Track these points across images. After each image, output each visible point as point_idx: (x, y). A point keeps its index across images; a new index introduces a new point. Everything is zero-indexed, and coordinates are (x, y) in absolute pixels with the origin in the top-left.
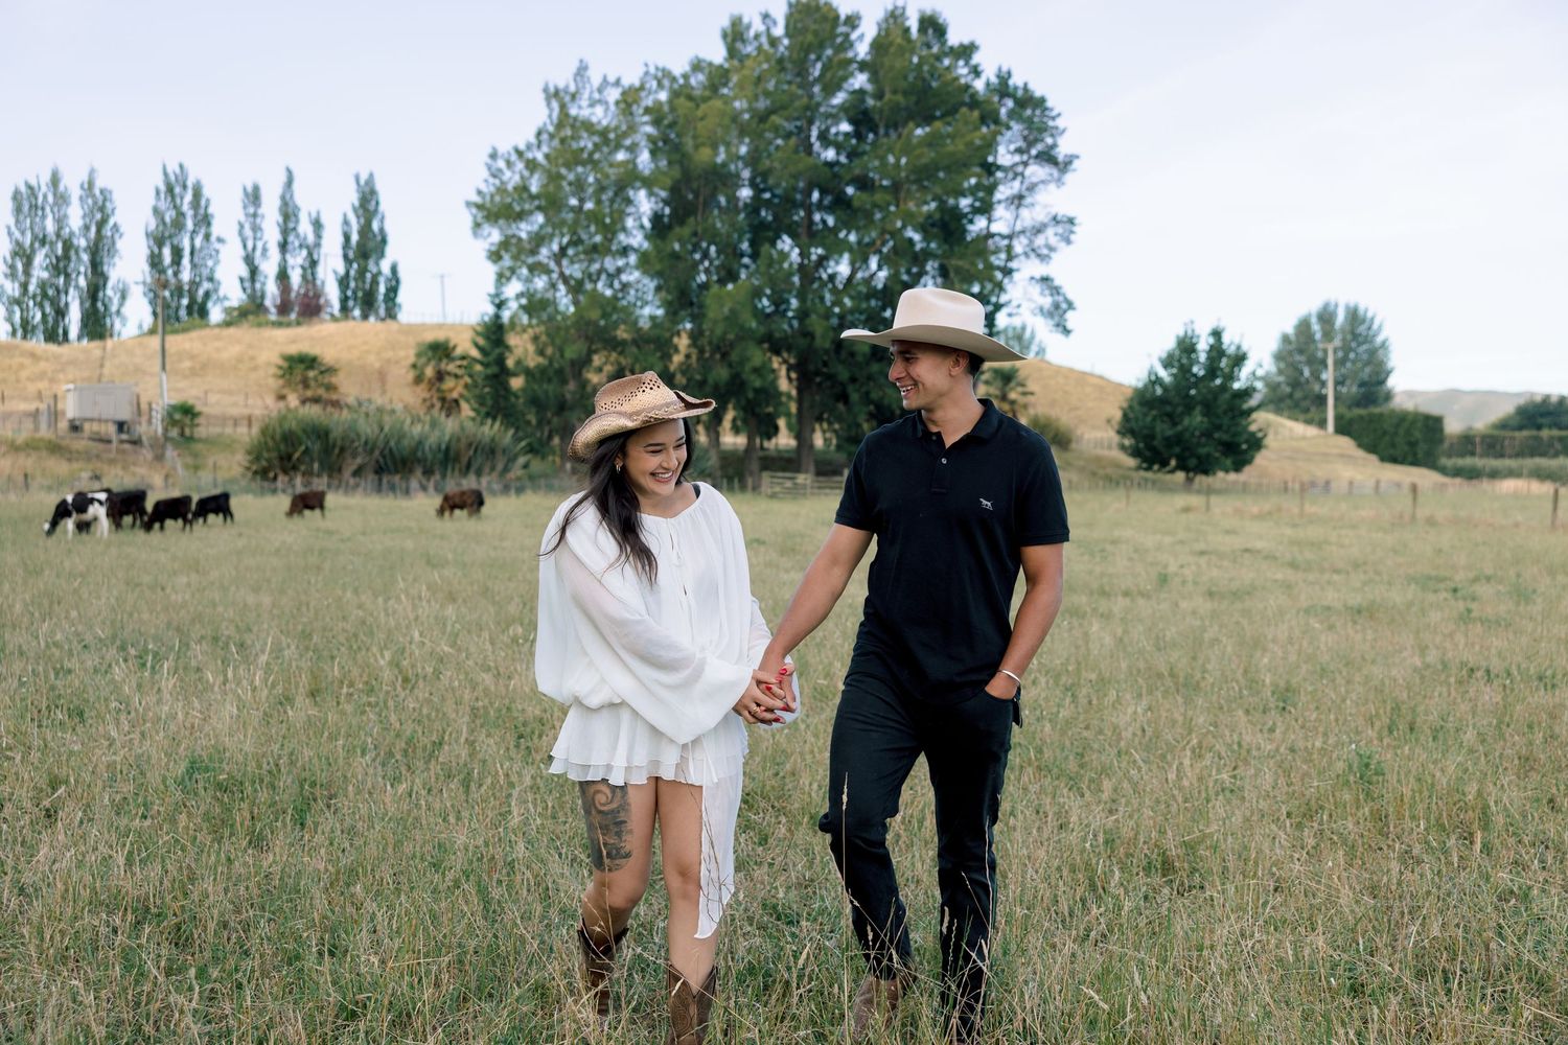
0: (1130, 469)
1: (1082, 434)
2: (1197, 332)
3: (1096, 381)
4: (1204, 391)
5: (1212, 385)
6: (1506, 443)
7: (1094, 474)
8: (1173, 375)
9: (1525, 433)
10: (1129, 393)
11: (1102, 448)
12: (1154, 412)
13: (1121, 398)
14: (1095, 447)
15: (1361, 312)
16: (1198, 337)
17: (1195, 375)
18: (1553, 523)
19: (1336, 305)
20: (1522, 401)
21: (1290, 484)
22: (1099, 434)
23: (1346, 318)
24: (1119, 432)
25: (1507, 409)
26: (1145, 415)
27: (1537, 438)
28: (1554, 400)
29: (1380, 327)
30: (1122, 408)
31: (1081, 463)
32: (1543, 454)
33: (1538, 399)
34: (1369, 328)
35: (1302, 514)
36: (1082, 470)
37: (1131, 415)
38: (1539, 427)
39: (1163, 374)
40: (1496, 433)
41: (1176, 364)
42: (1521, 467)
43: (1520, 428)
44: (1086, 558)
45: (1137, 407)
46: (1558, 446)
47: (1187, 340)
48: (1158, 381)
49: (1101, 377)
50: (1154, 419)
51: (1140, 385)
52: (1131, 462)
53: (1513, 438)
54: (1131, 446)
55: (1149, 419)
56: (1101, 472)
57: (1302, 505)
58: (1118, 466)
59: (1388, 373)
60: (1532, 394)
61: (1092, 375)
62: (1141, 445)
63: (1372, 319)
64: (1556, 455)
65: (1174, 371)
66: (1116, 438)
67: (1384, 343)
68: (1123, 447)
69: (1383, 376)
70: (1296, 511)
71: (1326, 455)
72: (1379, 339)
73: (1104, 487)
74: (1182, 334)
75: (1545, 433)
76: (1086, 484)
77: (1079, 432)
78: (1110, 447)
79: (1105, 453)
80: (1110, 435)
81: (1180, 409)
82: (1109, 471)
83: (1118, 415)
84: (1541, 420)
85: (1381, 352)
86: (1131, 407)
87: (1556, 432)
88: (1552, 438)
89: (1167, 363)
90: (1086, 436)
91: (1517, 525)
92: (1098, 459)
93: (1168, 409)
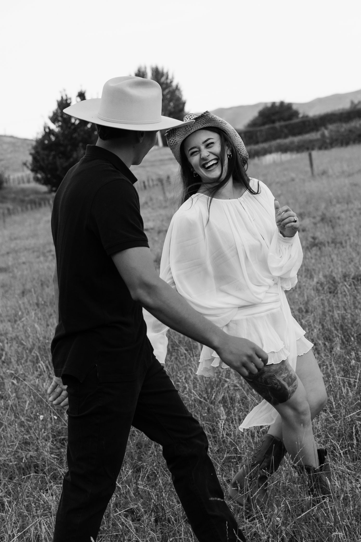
0: (45, 193)
1: (9, 176)
2: (69, 96)
3: (9, 140)
4: (82, 133)
5: (86, 128)
6: (258, 134)
7: (22, 201)
8: (59, 126)
9: (267, 126)
10: (34, 143)
11: (24, 182)
12: (53, 153)
13: (30, 147)
14: (19, 183)
15: (160, 69)
16: (70, 99)
17: (74, 124)
18: (312, 173)
19: (145, 68)
20: (261, 108)
21: (146, 183)
22: (19, 175)
23: (152, 74)
24: (32, 170)
25: (254, 114)
26: (48, 156)
27: (274, 128)
28: (277, 104)
29: (173, 78)
30: (31, 154)
31: (13, 195)
32: (279, 137)
33: (269, 105)
34: (167, 78)
35: (166, 200)
36: (14, 200)
37: (38, 158)
38: (273, 122)
39: (54, 127)
40: (251, 129)
41: (60, 119)
42: (270, 147)
43: (264, 124)
44: (42, 258)
45: (42, 152)
46: (286, 131)
47: (64, 102)
48: (51, 132)
49: (12, 137)
50: (54, 157)
51: (40, 136)
52: (44, 188)
53: (261, 131)
54: (42, 178)
55: (51, 158)
56: (27, 199)
57: (164, 193)
58: (36, 192)
59: (184, 104)
60: (266, 104)
61: (5, 136)
62: (49, 176)
63: (167, 73)
64: (286, 137)
65: (60, 123)
66: (31, 175)
67: (177, 86)
68: (37, 180)
69: (181, 106)
70: (161, 198)
71: (161, 160)
72: (174, 84)
73: (32, 209)
74: (59, 99)
75: (277, 125)
76: (19, 209)
77: (6, 176)
78: (29, 181)
79: (26, 186)
80: (28, 173)
81: (69, 148)
82: (32, 197)
83: (30, 159)
84: (274, 118)
85: (177, 92)
86: (37, 152)
87: (283, 123)
88: (281, 127)
89: (54, 119)
90: (11, 177)
91: (293, 180)
92: (23, 191)
93: (62, 149)
